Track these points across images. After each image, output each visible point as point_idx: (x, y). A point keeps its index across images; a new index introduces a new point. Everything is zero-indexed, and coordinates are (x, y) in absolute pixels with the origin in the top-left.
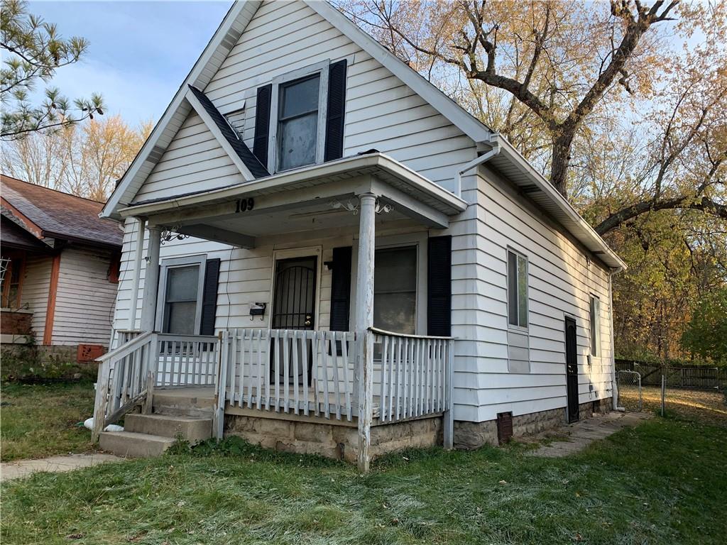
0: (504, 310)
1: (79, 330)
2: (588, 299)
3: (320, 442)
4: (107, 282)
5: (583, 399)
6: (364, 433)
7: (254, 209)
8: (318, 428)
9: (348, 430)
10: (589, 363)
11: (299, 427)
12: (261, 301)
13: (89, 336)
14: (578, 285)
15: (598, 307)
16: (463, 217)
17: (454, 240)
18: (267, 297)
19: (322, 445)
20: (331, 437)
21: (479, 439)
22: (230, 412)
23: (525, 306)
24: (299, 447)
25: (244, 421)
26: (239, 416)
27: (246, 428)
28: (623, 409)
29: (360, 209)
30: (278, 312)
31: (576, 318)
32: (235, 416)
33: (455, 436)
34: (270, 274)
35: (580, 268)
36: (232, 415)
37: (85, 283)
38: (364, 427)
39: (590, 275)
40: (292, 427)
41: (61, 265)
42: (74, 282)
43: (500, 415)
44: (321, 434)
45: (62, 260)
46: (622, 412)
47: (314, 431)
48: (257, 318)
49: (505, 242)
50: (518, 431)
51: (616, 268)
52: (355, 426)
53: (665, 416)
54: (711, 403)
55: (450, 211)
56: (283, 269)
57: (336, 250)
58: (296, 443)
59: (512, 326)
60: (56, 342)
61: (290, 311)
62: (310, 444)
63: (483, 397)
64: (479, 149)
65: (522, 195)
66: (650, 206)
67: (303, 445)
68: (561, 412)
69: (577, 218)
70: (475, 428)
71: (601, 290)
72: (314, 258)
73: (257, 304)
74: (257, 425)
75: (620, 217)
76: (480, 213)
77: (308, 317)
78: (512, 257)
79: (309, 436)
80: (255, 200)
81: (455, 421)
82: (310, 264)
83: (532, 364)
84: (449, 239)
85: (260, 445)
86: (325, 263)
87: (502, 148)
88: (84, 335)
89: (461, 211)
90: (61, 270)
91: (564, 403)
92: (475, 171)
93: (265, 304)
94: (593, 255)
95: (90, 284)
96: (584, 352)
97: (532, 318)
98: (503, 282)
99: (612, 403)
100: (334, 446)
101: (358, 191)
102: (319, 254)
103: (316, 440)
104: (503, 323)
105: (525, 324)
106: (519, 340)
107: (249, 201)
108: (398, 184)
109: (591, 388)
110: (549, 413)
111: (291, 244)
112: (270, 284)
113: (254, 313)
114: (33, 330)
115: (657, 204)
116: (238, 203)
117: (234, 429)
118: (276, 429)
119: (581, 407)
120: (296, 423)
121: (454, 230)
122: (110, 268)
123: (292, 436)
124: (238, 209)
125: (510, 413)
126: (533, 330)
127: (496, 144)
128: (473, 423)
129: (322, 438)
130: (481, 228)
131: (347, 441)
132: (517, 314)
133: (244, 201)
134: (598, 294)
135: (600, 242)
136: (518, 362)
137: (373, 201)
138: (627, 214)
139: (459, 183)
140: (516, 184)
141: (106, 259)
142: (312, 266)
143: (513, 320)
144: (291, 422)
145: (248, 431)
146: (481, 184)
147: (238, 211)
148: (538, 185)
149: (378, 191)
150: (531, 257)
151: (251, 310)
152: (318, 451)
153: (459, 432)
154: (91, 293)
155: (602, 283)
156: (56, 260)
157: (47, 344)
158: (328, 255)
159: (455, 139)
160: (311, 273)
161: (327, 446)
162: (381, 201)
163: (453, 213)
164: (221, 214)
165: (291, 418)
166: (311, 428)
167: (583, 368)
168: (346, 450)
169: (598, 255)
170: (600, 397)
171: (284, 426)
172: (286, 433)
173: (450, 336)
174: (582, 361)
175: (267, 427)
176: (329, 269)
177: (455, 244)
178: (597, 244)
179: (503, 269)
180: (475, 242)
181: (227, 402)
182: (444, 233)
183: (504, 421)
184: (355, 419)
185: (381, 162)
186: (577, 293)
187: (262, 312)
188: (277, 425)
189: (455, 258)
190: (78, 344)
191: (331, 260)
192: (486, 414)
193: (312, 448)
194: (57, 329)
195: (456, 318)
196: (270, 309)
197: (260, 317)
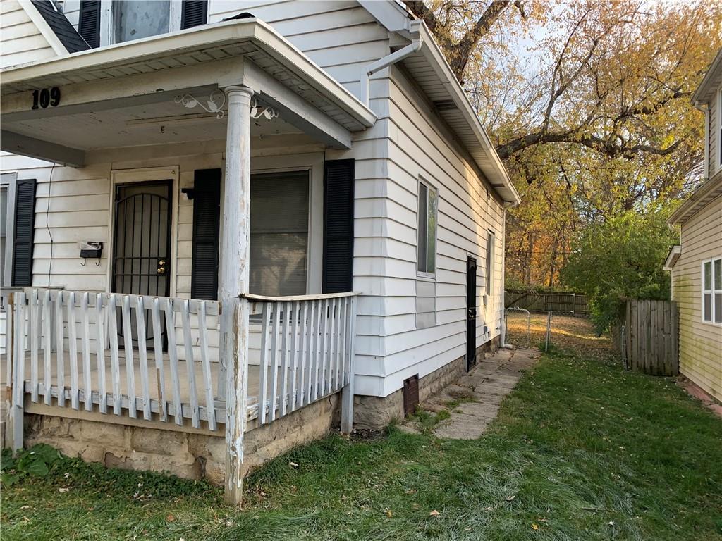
0: (412, 254)
2: (486, 237)
3: (170, 454)
5: (480, 342)
6: (234, 449)
7: (61, 104)
8: (166, 436)
9: (211, 440)
10: (485, 304)
11: (138, 433)
12: (97, 239)
14: (479, 220)
15: (493, 243)
16: (371, 134)
17: (358, 165)
18: (104, 234)
19: (173, 459)
20: (185, 448)
21: (384, 417)
22: (31, 410)
23: (433, 248)
24: (138, 462)
25: (55, 423)
26: (47, 416)
27: (58, 433)
28: (510, 346)
29: (226, 110)
30: (120, 255)
31: (476, 258)
32: (42, 416)
33: (355, 413)
34: (109, 202)
35: (482, 203)
36: (33, 414)
38: (234, 440)
39: (489, 209)
40: (128, 433)
43: (407, 381)
44: (172, 444)
46: (510, 349)
47: (160, 441)
48: (92, 262)
49: (416, 171)
50: (423, 393)
51: (512, 202)
52: (222, 435)
53: (549, 352)
54: (570, 328)
55: (353, 125)
56: (124, 197)
57: (198, 174)
58: (135, 456)
59: (421, 274)
61: (137, 254)
62: (155, 457)
63: (389, 365)
64: (393, 42)
65: (435, 113)
66: (538, 138)
67: (145, 459)
68: (461, 360)
70: (379, 404)
71: (497, 226)
72: (169, 183)
73: (90, 243)
74: (74, 430)
75: (510, 149)
76: (392, 132)
77: (161, 263)
78: (422, 189)
79: (152, 447)
80: (63, 92)
81: (355, 395)
82: (163, 191)
83: (438, 314)
84: (351, 163)
85: (80, 459)
86: (184, 191)
87: (424, 43)
89: (368, 127)
91: (463, 351)
92: (386, 72)
93: (101, 244)
94: (493, 189)
96: (481, 292)
97: (440, 262)
98: (413, 221)
99: (500, 340)
100: (191, 460)
101: (223, 81)
102: (175, 177)
103: (163, 453)
104: (411, 271)
105: (432, 270)
106: (426, 289)
107: (53, 91)
108: (285, 77)
109: (485, 329)
110: (451, 365)
111: (139, 162)
112: (107, 217)
113: (85, 255)
115: (544, 137)
116: (36, 94)
117: (41, 434)
118: (104, 436)
119: (477, 350)
120: (133, 428)
121: (359, 152)
123: (128, 445)
124: (35, 103)
125: (416, 377)
126: (440, 276)
127: (417, 35)
128: (377, 397)
129: (173, 450)
130: (393, 152)
131: (211, 454)
132: (426, 262)
133: (45, 92)
134: (493, 230)
135: (504, 174)
136: (425, 317)
137: (247, 99)
138: (516, 146)
139: (367, 87)
140: (429, 98)
142: (166, 194)
143: (422, 268)
144: (126, 426)
145: (61, 437)
146: (394, 92)
147: (35, 107)
148: (455, 98)
149: (254, 84)
150: (442, 191)
151: (82, 251)
152: (166, 469)
153: (360, 410)
155: (498, 218)
158: (188, 180)
159: (361, 27)
160: (164, 204)
161: (180, 462)
162: (260, 101)
163: (358, 128)
164: (11, 110)
165: (124, 421)
166: (155, 436)
167: (480, 310)
168: (209, 467)
169: (498, 189)
170: (492, 337)
171: (116, 432)
172: (118, 442)
174: (479, 301)
175: (90, 432)
176: (190, 198)
177: (359, 172)
178: (499, 176)
179: (413, 204)
180: (385, 169)
181: (27, 395)
182: (346, 156)
183: (411, 385)
184: (221, 426)
185: (259, 34)
186: (478, 229)
187: (98, 255)
188: (105, 430)
189: (360, 190)
191: (192, 186)
192: (392, 385)
193: (158, 464)
195: (359, 268)
196: (108, 250)
197: (96, 260)
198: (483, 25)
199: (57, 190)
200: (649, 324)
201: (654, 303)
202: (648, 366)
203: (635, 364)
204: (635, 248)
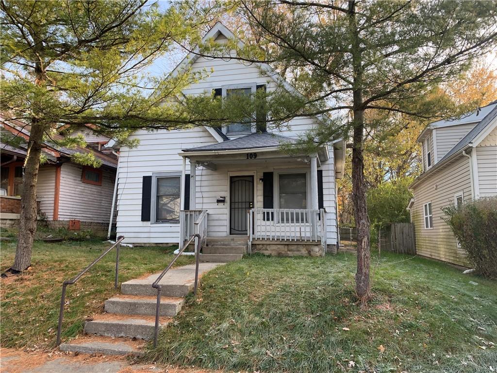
1: (69, 211)
3: (300, 251)
4: (81, 182)
7: (256, 158)
8: (299, 246)
9: (313, 246)
11: (290, 246)
12: (223, 195)
13: (74, 215)
16: (328, 163)
20: (305, 249)
21: (336, 251)
22: (254, 243)
24: (290, 254)
25: (261, 246)
26: (258, 244)
29: (310, 161)
30: (233, 201)
32: (256, 244)
34: (227, 183)
37: (71, 183)
38: (324, 243)
40: (286, 247)
41: (61, 172)
42: (67, 182)
44: (301, 248)
45: (61, 169)
46: (343, 246)
47: (297, 247)
48: (221, 204)
51: (340, 179)
52: (318, 244)
56: (233, 180)
57: (265, 174)
58: (289, 252)
60: (61, 218)
61: (240, 201)
65: (334, 151)
67: (292, 253)
72: (253, 176)
73: (221, 197)
74: (268, 247)
77: (251, 204)
79: (294, 250)
80: (257, 154)
81: (327, 245)
84: (321, 171)
85: (271, 255)
86: (260, 179)
88: (72, 214)
90: (62, 175)
93: (225, 197)
95: (75, 184)
100: (307, 252)
102: (255, 175)
103: (298, 251)
107: (254, 154)
111: (239, 169)
113: (219, 201)
114: (43, 211)
116: (248, 155)
117: (256, 250)
118: (278, 248)
120: (288, 245)
121: (323, 168)
122: (82, 174)
123: (286, 250)
124: (248, 157)
129: (301, 250)
131: (312, 250)
133: (251, 154)
135: (344, 168)
137: (316, 159)
141: (80, 168)
142: (251, 180)
144: (285, 245)
145: (263, 250)
147: (248, 158)
148: (344, 147)
151: (217, 200)
152: (299, 254)
153: (328, 249)
154: (74, 189)
156: (59, 169)
157: (55, 220)
158: (261, 175)
160: (251, 184)
161: (303, 252)
163: (323, 161)
164: (237, 159)
165: (287, 243)
166: (296, 246)
168: (312, 253)
169: (338, 173)
171: (283, 247)
172: (283, 249)
175: (275, 247)
176: (262, 182)
177: (324, 174)
180: (332, 173)
182: (319, 169)
184: (319, 241)
187: (223, 201)
188: (279, 246)
190: (69, 220)
191: (262, 178)
193: (296, 253)
194: (60, 211)
195: (324, 204)
196: (228, 199)
199: (204, 178)
202: (403, 251)
203: (398, 252)
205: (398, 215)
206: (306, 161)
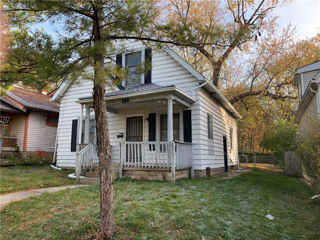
0: (207, 134)
1: (36, 145)
2: (229, 130)
3: (158, 176)
4: (46, 126)
5: (229, 165)
6: (173, 172)
7: (129, 102)
8: (157, 172)
9: (167, 172)
10: (230, 152)
11: (150, 172)
12: (121, 132)
13: (40, 147)
14: (227, 124)
15: (233, 132)
16: (195, 104)
17: (192, 111)
18: (124, 131)
19: (158, 177)
20: (161, 174)
21: (202, 175)
23: (212, 132)
25: (129, 172)
26: (128, 170)
27: (130, 174)
28: (241, 168)
29: (167, 103)
30: (128, 136)
31: (226, 136)
32: (126, 170)
33: (194, 175)
34: (125, 123)
35: (227, 119)
36: (125, 170)
37: (38, 126)
38: (173, 170)
39: (230, 121)
40: (147, 172)
41: (29, 119)
42: (34, 126)
43: (207, 168)
44: (158, 174)
45: (29, 117)
46: (241, 169)
47: (155, 173)
48: (120, 139)
49: (206, 112)
50: (212, 174)
51: (238, 118)
52: (170, 170)
53: (255, 170)
54: (270, 167)
55: (191, 102)
56: (129, 120)
57: (150, 114)
58: (149, 177)
59: (209, 139)
60: (28, 150)
61: (133, 136)
62: (154, 177)
63: (203, 162)
64: (200, 82)
65: (211, 95)
66: (249, 94)
67: (152, 178)
68: (223, 168)
69: (227, 102)
70: (200, 172)
71: (233, 126)
72: (142, 117)
73: (120, 133)
74: (134, 173)
75: (238, 98)
76: (201, 103)
77: (140, 138)
78: (208, 116)
79: (153, 175)
80: (129, 99)
81: (194, 170)
82: (140, 119)
83: (215, 152)
84: (190, 111)
85: (136, 179)
86: (146, 119)
87: (208, 82)
88: (38, 147)
89: (194, 102)
90: (29, 121)
91: (223, 165)
92: (199, 89)
93: (123, 133)
94: (231, 114)
95: (41, 127)
96: (229, 148)
97: (214, 137)
98: (206, 125)
99: (237, 166)
100: (162, 177)
101: (167, 97)
102: (143, 116)
103: (156, 176)
104: (207, 138)
105: (212, 139)
106: (211, 144)
107: (127, 99)
108: (178, 95)
109: (231, 161)
110: (220, 169)
111: (133, 112)
112: (124, 126)
113: (119, 136)
114: (18, 145)
115: (251, 94)
116: (123, 100)
117: (126, 175)
118: (142, 173)
119: (228, 167)
120: (148, 171)
121: (192, 108)
122: (47, 120)
123: (147, 175)
125: (209, 168)
126: (215, 141)
127: (206, 81)
128: (200, 170)
130: (201, 108)
131: (167, 175)
132: (210, 136)
133: (125, 99)
134: (232, 128)
135: (234, 109)
136: (211, 152)
137: (171, 101)
138: (241, 97)
139: (194, 93)
140: (209, 92)
141: (46, 116)
143: (209, 138)
144: (147, 170)
145: (131, 175)
146: (201, 93)
147: (123, 102)
148: (216, 92)
149: (173, 98)
150: (214, 116)
151: (118, 136)
152: (157, 179)
153: (195, 174)
154: (40, 130)
155: (234, 124)
156: (27, 117)
157: (24, 151)
158: (147, 116)
159: (191, 78)
160: (140, 122)
161: (160, 177)
162: (174, 100)
163: (192, 102)
164: (116, 103)
166: (154, 172)
167: (229, 154)
168: (166, 178)
169: (233, 114)
170: (234, 164)
171: (145, 172)
172: (145, 174)
173: (191, 142)
174: (228, 151)
175: (138, 173)
176: (148, 121)
177: (192, 113)
178: (233, 110)
179: (206, 120)
180: (199, 112)
181: (123, 166)
182: (189, 109)
183: (208, 169)
184: (170, 168)
185: (176, 89)
186: (226, 127)
187: (122, 136)
188: (142, 172)
189: (193, 118)
190: (36, 150)
191: (148, 118)
192: (203, 168)
193: (155, 178)
194: (28, 145)
195: (193, 137)
196: (125, 135)
197: (121, 138)
198: (226, 55)
200: (290, 159)
201: (291, 152)
202: (291, 174)
203: (286, 174)
204: (286, 133)
205: (290, 145)
206: (164, 102)
